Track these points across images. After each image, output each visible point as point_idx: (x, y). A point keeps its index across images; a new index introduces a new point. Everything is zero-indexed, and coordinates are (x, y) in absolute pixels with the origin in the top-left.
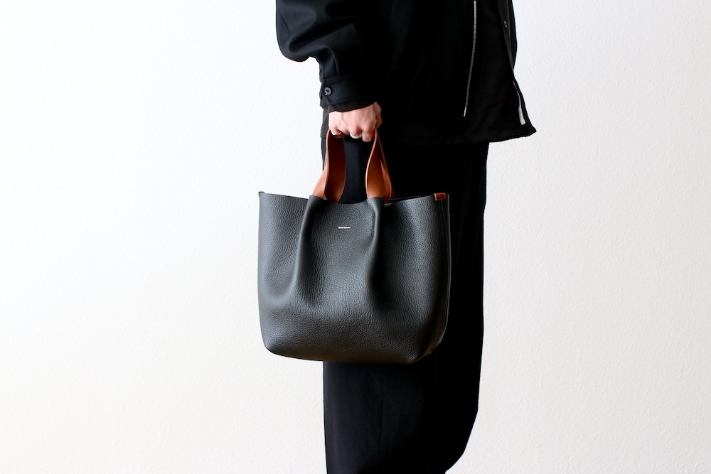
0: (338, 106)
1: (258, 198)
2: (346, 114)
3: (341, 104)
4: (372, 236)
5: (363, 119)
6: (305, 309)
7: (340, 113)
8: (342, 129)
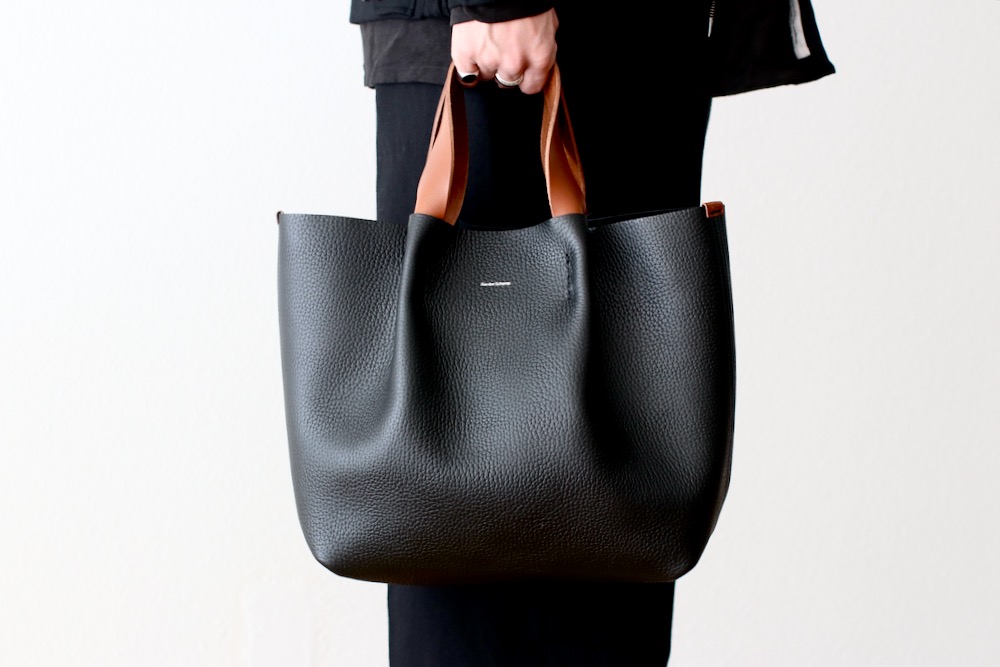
0: (481, 9)
1: (275, 228)
2: (499, 28)
3: (487, 6)
4: (572, 299)
5: (536, 40)
6: (430, 471)
7: (485, 26)
8: (485, 62)
